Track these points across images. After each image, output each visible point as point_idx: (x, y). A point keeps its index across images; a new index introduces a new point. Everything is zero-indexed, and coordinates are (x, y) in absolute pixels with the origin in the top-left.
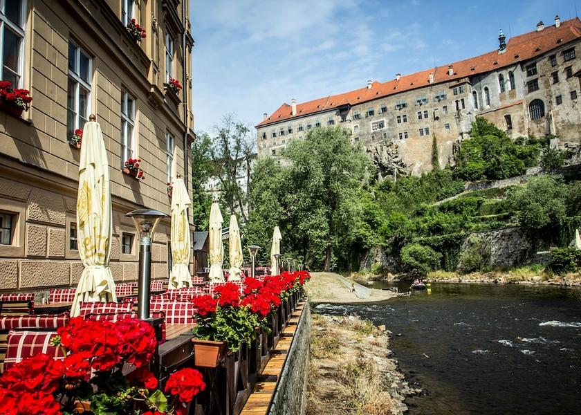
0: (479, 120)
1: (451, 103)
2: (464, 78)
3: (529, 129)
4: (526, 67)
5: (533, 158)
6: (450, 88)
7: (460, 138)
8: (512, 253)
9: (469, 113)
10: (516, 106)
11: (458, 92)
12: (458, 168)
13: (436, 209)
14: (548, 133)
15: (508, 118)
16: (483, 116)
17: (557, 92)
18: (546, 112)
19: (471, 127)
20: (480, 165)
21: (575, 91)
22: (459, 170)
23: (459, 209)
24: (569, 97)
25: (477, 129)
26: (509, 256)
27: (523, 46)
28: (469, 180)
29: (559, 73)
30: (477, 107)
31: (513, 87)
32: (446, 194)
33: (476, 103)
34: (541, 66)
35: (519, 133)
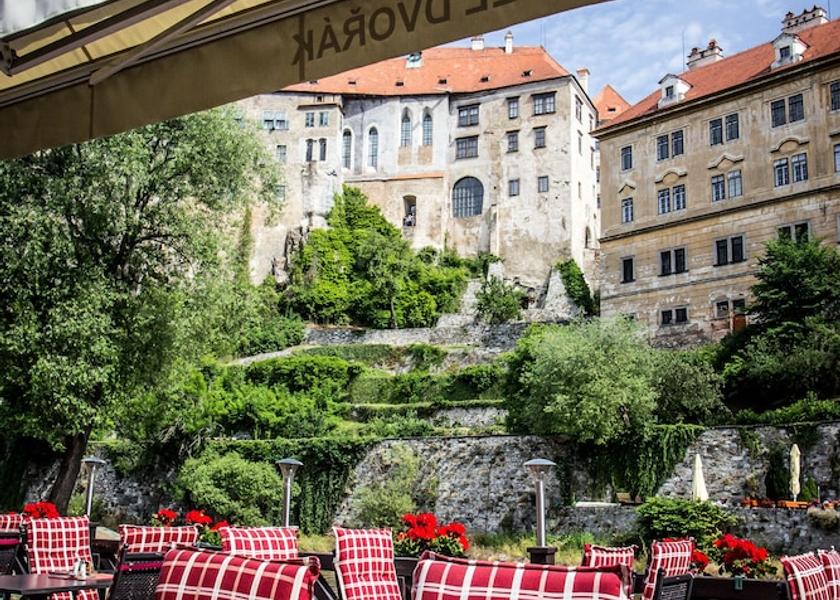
0: (352, 194)
1: (296, 141)
2: (334, 95)
3: (447, 234)
4: (459, 108)
5: (455, 296)
6: (301, 108)
7: (305, 223)
8: (500, 499)
9: (334, 174)
10: (429, 181)
11: (317, 122)
12: (297, 289)
13: (242, 375)
14: (484, 250)
15: (410, 202)
16: (360, 186)
17: (512, 170)
18: (486, 205)
19: (332, 203)
20: (341, 292)
21: (546, 177)
22: (298, 294)
23: (302, 382)
24: (535, 185)
25: (343, 212)
26: (491, 506)
27: (456, 66)
28: (314, 319)
29: (520, 134)
30: (347, 165)
31: (428, 141)
32: (264, 342)
33: (347, 157)
34: (488, 112)
35: (428, 239)
